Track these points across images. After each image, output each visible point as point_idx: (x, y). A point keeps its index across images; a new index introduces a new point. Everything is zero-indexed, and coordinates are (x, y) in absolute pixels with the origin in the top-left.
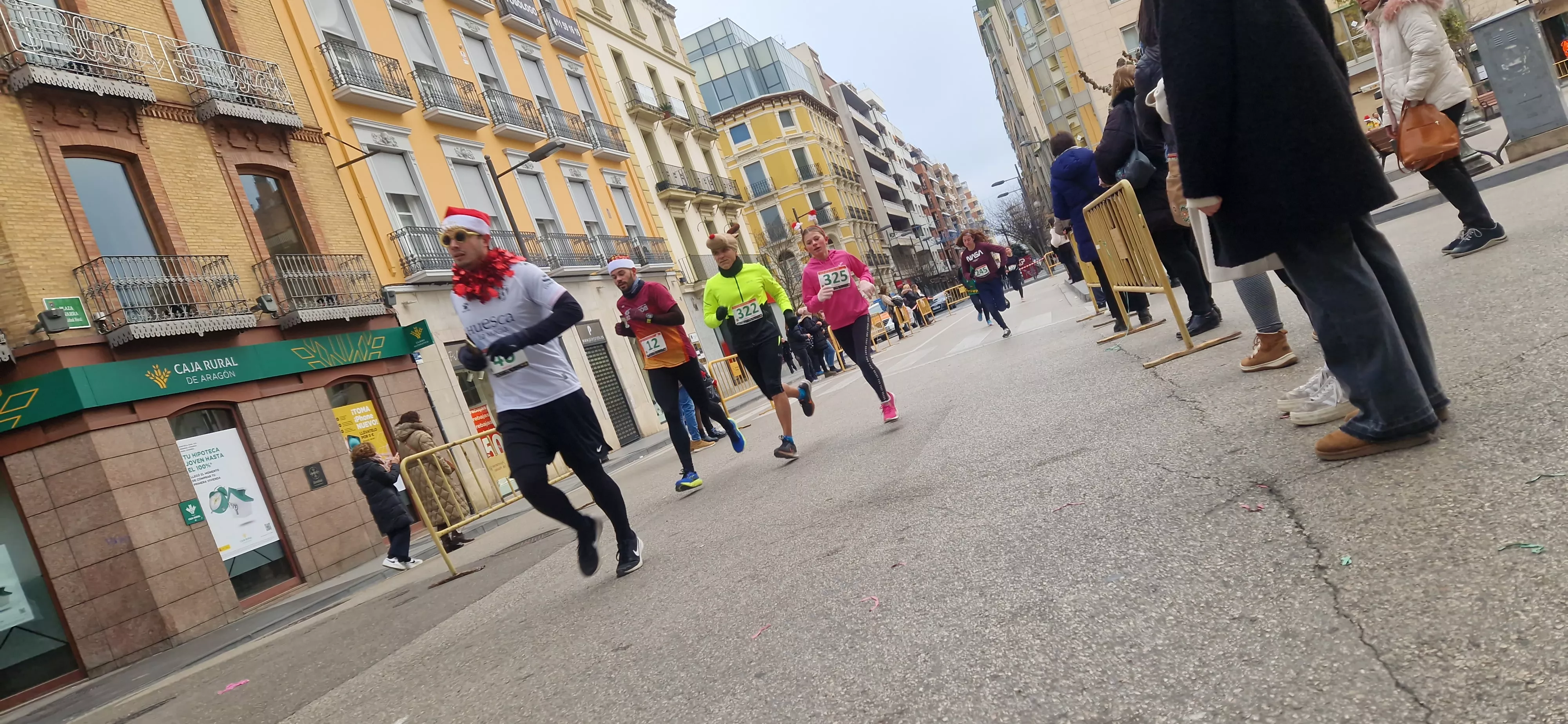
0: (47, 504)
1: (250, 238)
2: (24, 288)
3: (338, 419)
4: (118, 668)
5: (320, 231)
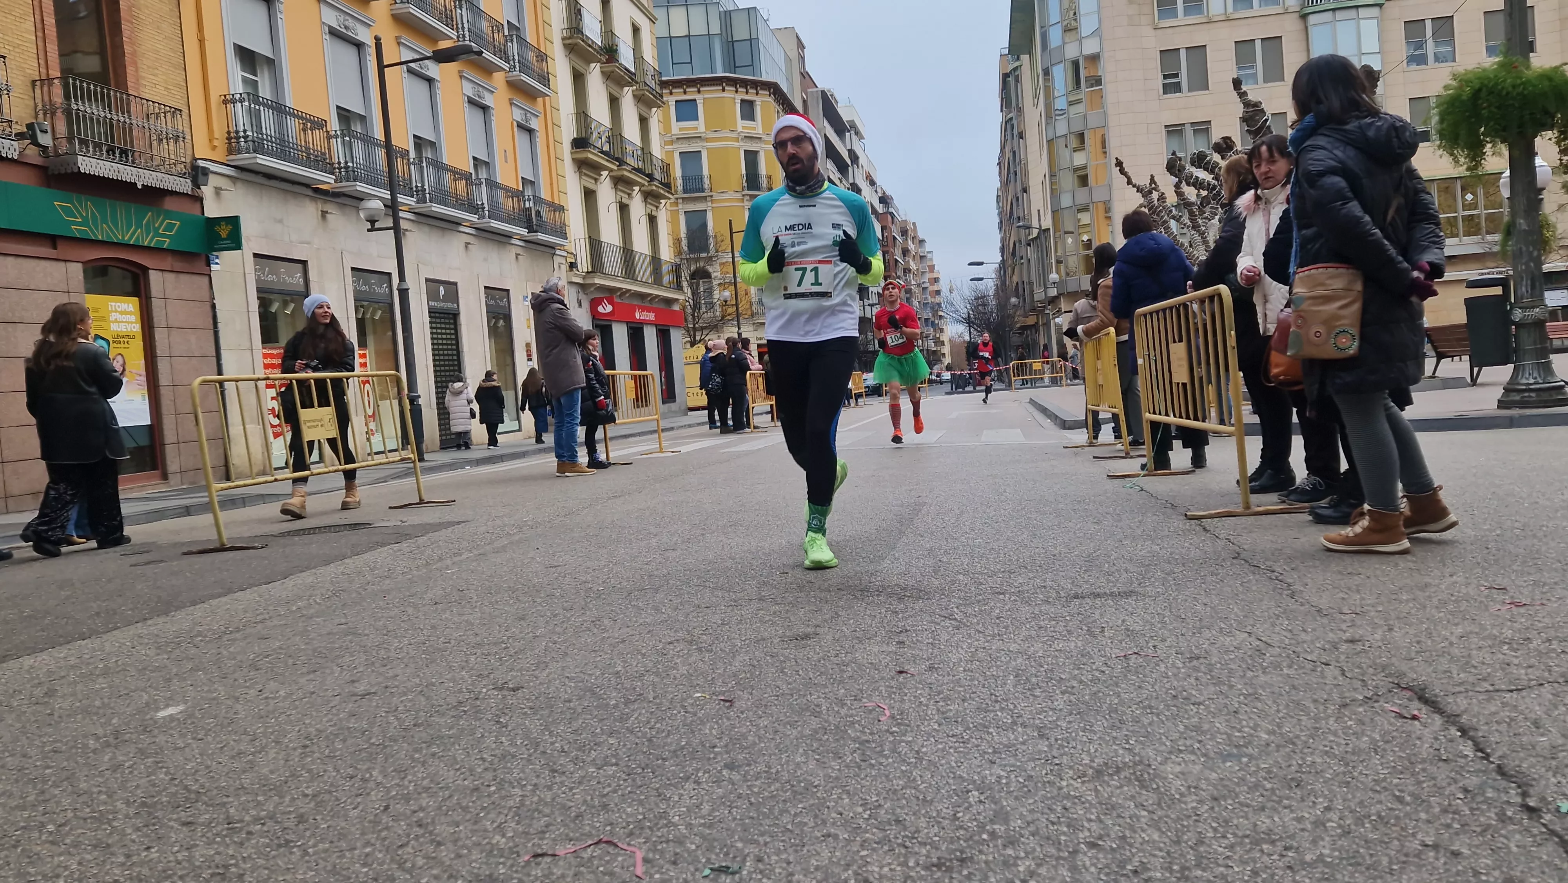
1: (40, 43)
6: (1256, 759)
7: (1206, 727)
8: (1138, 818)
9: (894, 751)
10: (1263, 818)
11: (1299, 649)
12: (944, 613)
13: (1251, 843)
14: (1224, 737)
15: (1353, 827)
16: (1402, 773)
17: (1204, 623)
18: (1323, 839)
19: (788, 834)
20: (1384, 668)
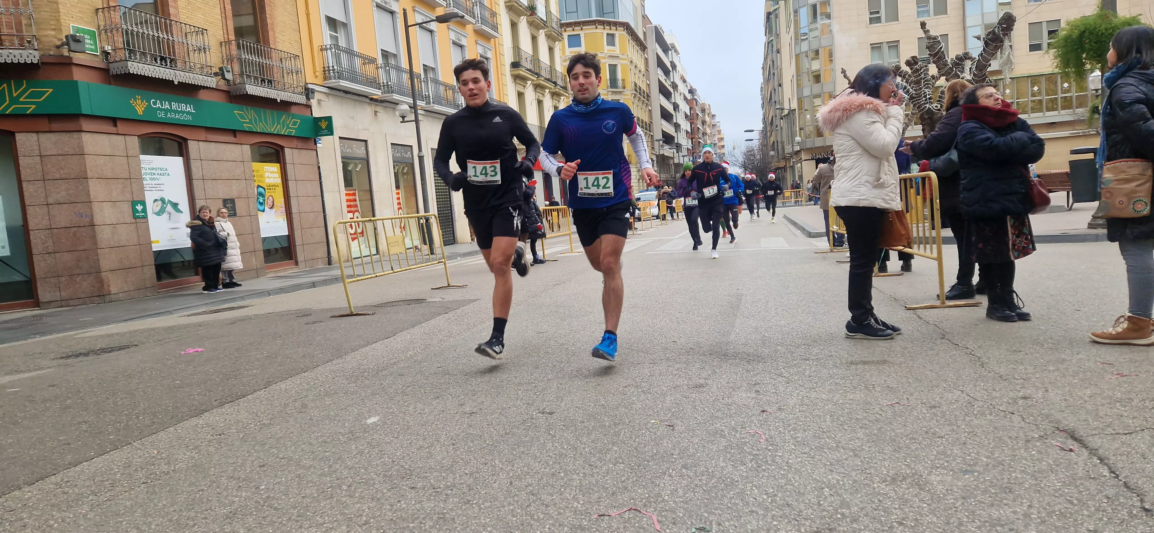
0: (39, 176)
1: (224, 21)
2: (59, 12)
3: (254, 171)
4: (62, 307)
5: (273, 30)
6: (983, 474)
7: (949, 452)
8: (923, 508)
9: (774, 461)
10: (993, 511)
11: (993, 403)
12: (776, 372)
13: (990, 526)
14: (961, 459)
15: (1046, 518)
16: (1069, 486)
17: (934, 383)
18: (1031, 525)
19: (730, 509)
20: (1048, 416)
